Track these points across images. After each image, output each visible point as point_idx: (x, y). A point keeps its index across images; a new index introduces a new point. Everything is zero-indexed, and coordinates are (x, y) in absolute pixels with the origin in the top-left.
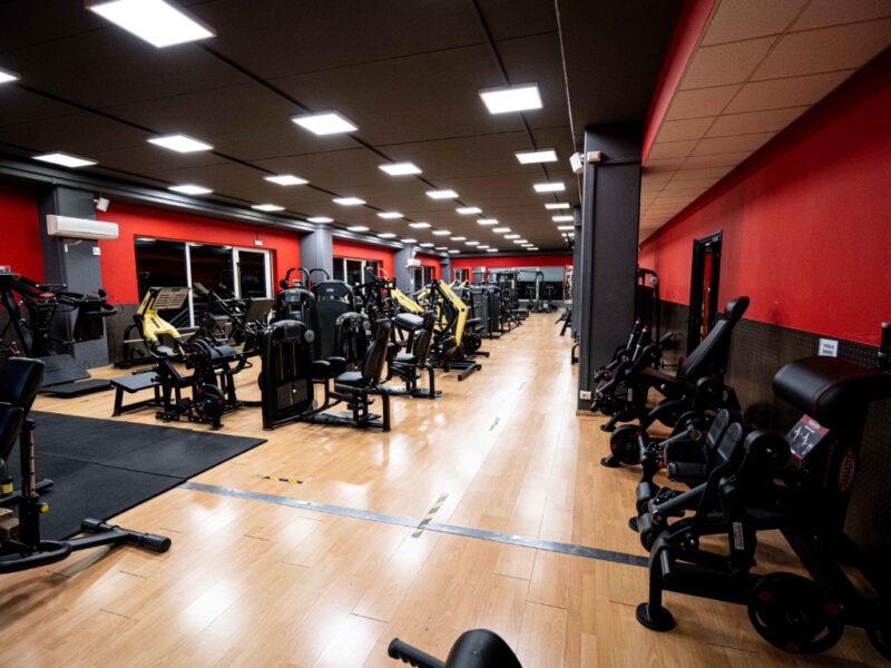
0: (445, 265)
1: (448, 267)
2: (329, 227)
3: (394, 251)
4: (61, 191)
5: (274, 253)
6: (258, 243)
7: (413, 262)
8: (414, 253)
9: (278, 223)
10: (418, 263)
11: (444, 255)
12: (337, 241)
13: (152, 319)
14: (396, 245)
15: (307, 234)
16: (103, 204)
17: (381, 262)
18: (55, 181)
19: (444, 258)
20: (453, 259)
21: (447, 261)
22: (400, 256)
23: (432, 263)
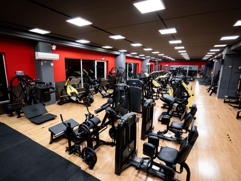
0: (156, 64)
1: (157, 64)
2: (125, 53)
3: (143, 60)
4: (40, 43)
5: (107, 62)
6: (103, 59)
7: (148, 64)
8: (149, 61)
9: (110, 52)
10: (150, 64)
11: (157, 61)
12: (127, 58)
13: (70, 87)
14: (144, 58)
15: (118, 55)
16: (54, 48)
17: (138, 64)
18: (38, 39)
19: (156, 62)
20: (159, 62)
21: (157, 63)
22: (144, 62)
23: (153, 63)
